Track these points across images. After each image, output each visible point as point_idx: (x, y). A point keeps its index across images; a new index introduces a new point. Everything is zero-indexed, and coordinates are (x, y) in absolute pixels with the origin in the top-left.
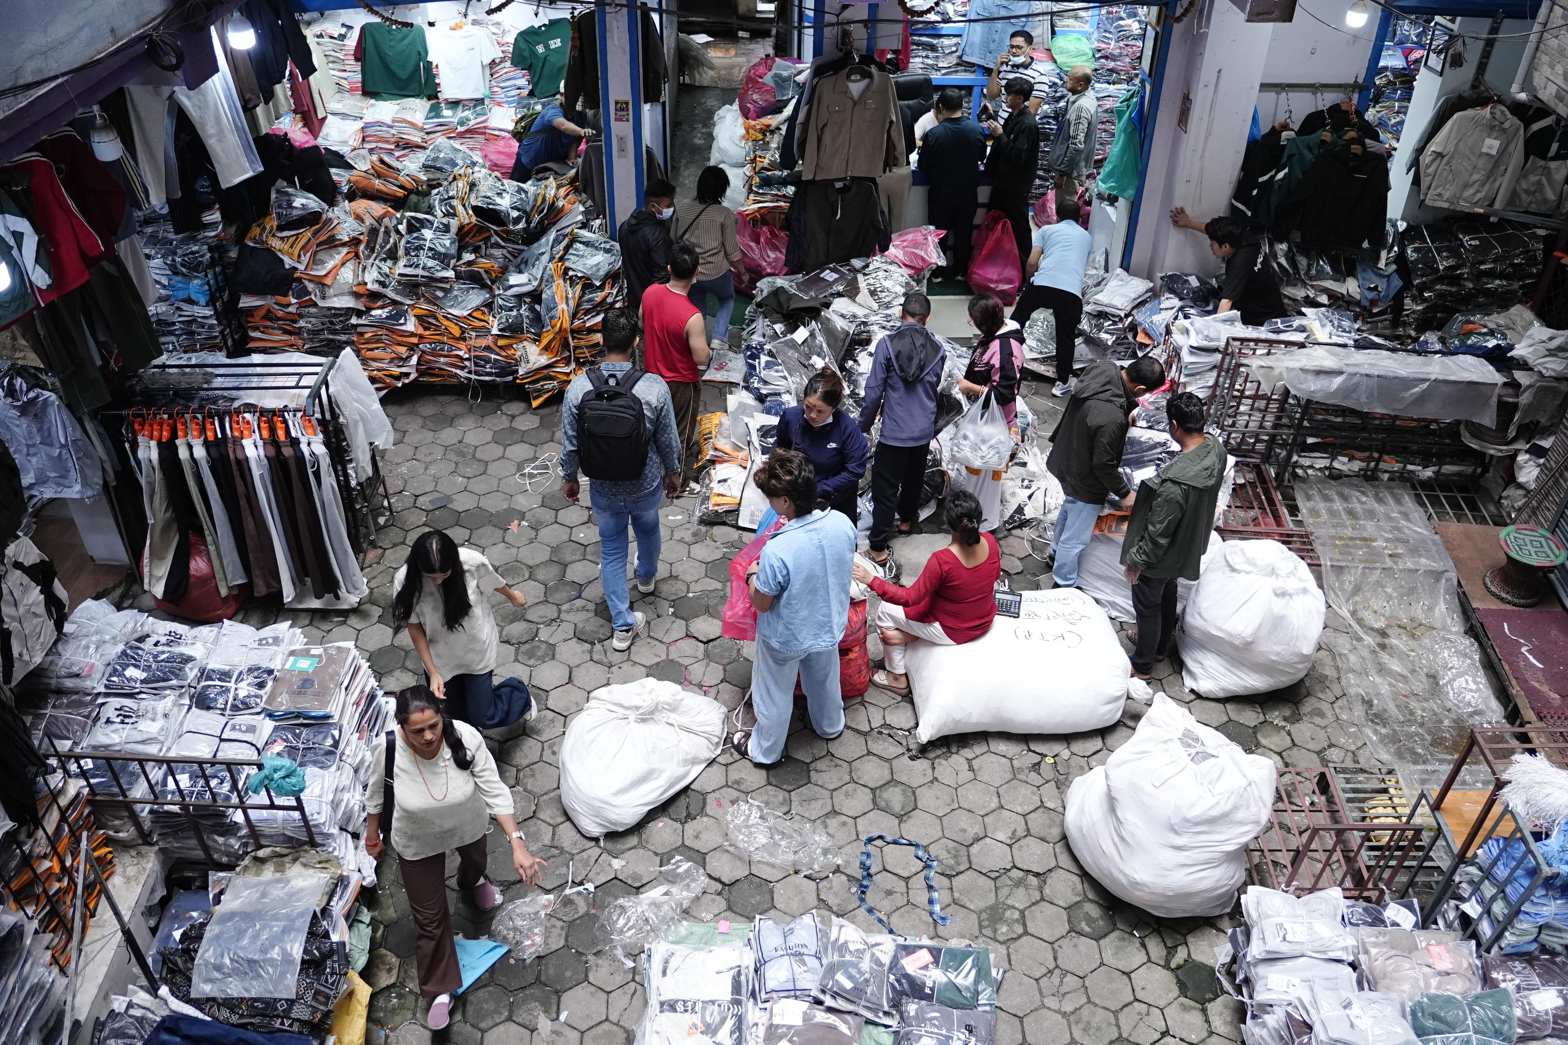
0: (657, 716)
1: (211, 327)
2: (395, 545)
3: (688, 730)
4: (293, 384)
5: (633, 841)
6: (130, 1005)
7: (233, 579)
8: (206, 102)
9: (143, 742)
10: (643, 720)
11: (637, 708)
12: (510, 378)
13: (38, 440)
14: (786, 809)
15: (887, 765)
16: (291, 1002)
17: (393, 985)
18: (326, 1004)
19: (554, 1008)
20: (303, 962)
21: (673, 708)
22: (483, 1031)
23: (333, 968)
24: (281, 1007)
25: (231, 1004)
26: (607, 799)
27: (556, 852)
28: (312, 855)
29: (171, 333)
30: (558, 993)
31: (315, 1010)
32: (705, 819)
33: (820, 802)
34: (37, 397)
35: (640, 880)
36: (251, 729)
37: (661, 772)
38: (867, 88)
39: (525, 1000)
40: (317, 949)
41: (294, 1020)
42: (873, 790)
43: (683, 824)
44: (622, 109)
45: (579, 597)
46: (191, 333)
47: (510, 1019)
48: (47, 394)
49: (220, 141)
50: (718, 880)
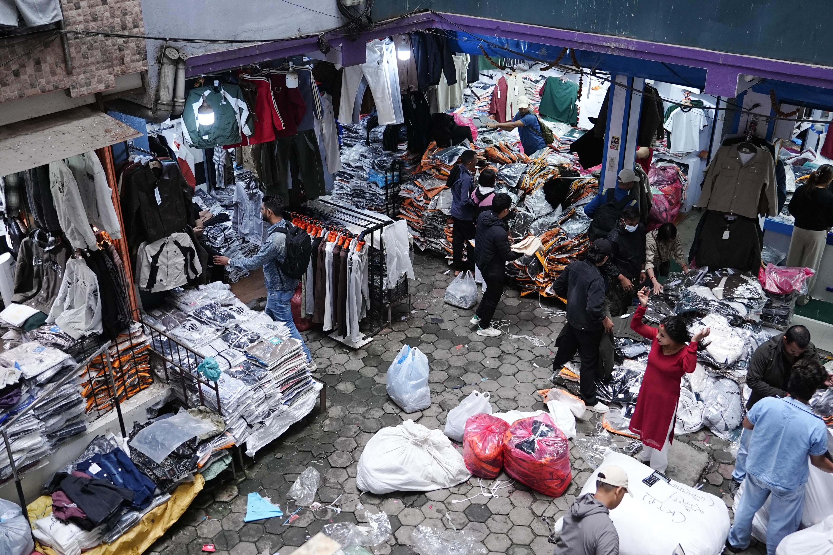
0: (425, 446)
1: (381, 200)
2: (399, 331)
3: (439, 463)
4: (363, 224)
5: (376, 501)
6: (113, 438)
7: (308, 311)
8: (379, 81)
9: (190, 340)
10: (416, 445)
11: (415, 436)
12: (513, 276)
13: (254, 213)
14: (459, 527)
15: (533, 537)
16: (158, 466)
17: (226, 502)
18: (172, 476)
19: (276, 550)
20: (173, 452)
21: (438, 448)
22: (241, 541)
23: (185, 464)
24: (153, 465)
25: (140, 455)
26: (370, 470)
27: (339, 487)
28: (217, 417)
29: (364, 197)
30: (284, 544)
31: (165, 475)
32: (418, 510)
33: (480, 534)
34: (257, 193)
35: (362, 519)
36: (234, 356)
37: (406, 473)
38: (752, 159)
39: (268, 539)
40: (183, 451)
41: (154, 474)
42: (513, 544)
43: (406, 507)
44: (615, 142)
45: (460, 388)
46: (372, 200)
47: (255, 543)
48: (261, 192)
49: (382, 102)
50: (396, 539)
